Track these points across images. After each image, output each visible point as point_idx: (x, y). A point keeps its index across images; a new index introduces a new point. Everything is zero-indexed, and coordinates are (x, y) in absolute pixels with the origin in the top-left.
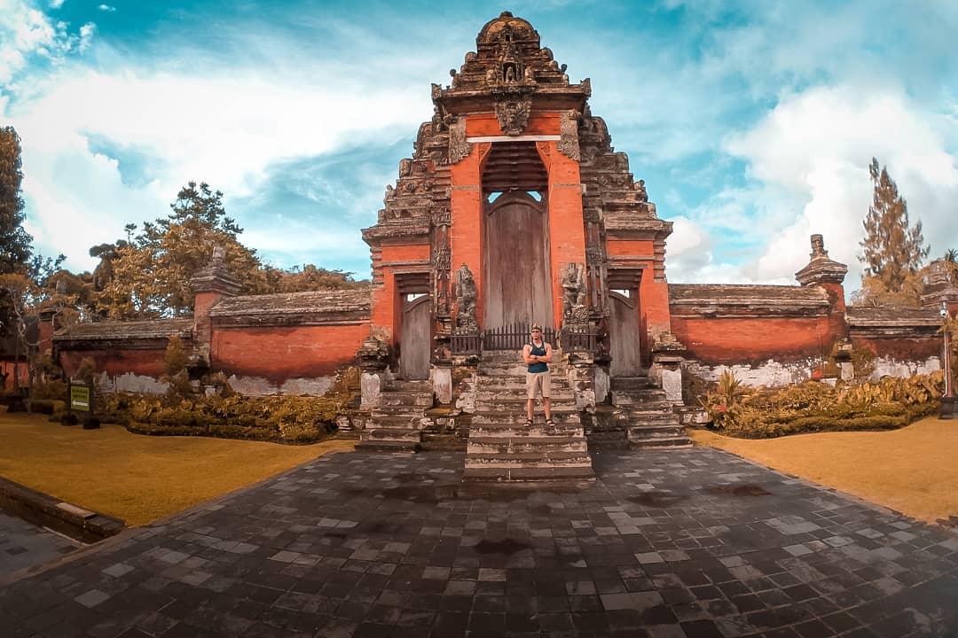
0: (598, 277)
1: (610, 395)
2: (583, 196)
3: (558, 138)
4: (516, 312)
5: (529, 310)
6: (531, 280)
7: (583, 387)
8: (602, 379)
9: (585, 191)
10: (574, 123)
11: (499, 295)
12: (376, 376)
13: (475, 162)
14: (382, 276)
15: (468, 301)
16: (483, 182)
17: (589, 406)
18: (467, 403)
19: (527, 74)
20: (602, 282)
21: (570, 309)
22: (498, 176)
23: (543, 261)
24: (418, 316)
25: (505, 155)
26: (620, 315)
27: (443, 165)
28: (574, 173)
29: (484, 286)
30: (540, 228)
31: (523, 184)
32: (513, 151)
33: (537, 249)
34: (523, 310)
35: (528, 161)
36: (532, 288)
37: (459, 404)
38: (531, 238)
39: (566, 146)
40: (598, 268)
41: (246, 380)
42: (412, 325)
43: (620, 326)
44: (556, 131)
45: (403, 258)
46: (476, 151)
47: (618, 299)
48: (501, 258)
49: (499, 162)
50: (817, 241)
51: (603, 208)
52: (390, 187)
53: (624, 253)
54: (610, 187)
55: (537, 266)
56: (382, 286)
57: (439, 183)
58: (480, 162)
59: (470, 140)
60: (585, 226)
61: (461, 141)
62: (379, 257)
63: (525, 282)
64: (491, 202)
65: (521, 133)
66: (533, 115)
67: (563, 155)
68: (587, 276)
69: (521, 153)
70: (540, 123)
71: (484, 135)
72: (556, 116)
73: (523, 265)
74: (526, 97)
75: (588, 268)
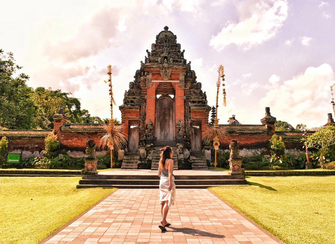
0: (188, 123)
1: (189, 156)
2: (184, 100)
3: (178, 81)
4: (164, 132)
5: (168, 132)
6: (169, 122)
7: (180, 153)
8: (187, 152)
9: (185, 98)
10: (184, 77)
11: (159, 127)
12: (123, 150)
13: (154, 86)
14: (125, 120)
15: (151, 130)
16: (156, 92)
17: (182, 158)
18: (150, 157)
19: (171, 60)
21: (178, 133)
22: (160, 91)
23: (173, 117)
24: (134, 132)
25: (162, 85)
26: (196, 134)
27: (144, 87)
28: (182, 93)
29: (155, 124)
30: (172, 106)
31: (168, 93)
32: (166, 84)
33: (171, 113)
34: (166, 132)
35: (169, 87)
36: (169, 125)
37: (148, 157)
38: (169, 110)
39: (180, 84)
40: (188, 120)
42: (132, 135)
43: (195, 137)
44: (178, 79)
45: (131, 115)
46: (154, 84)
47: (195, 129)
48: (160, 115)
49: (161, 87)
51: (191, 102)
52: (126, 91)
53: (196, 116)
54: (194, 95)
55: (171, 118)
56: (125, 124)
57: (143, 93)
58: (155, 88)
59: (153, 81)
60: (185, 108)
61: (150, 81)
62: (124, 115)
63: (167, 123)
64: (158, 98)
65: (168, 80)
66: (172, 74)
67: (179, 87)
68: (184, 123)
69: (168, 85)
70: (173, 77)
71: (157, 80)
72: (178, 74)
73: (167, 118)
74: (170, 69)
75: (185, 120)
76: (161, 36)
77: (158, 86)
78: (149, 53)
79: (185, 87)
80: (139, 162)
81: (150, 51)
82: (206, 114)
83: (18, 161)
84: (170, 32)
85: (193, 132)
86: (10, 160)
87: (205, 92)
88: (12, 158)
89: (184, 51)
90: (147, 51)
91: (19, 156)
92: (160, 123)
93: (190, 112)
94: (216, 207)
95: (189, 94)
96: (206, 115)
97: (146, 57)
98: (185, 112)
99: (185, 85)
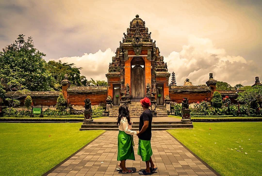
0: (154, 85)
1: (155, 108)
2: (151, 69)
3: (147, 56)
6: (141, 85)
10: (151, 52)
11: (134, 88)
12: (110, 105)
13: (130, 60)
14: (110, 84)
15: (128, 91)
16: (131, 64)
19: (141, 40)
22: (134, 63)
24: (117, 92)
25: (135, 59)
27: (123, 60)
28: (150, 64)
29: (131, 87)
30: (143, 74)
31: (139, 64)
33: (142, 78)
34: (139, 91)
35: (141, 60)
36: (141, 87)
38: (141, 76)
39: (148, 58)
41: (77, 106)
42: (116, 94)
44: (147, 54)
45: (114, 81)
47: (159, 89)
48: (134, 80)
50: (211, 75)
51: (156, 70)
52: (110, 63)
53: (160, 80)
55: (142, 82)
56: (110, 86)
57: (122, 64)
59: (128, 56)
60: (152, 74)
61: (127, 56)
62: (109, 80)
63: (140, 85)
64: (133, 68)
65: (139, 55)
66: (142, 50)
67: (148, 60)
68: (152, 85)
69: (139, 59)
70: (143, 52)
71: (132, 55)
72: (147, 51)
73: (139, 82)
74: (140, 47)
75: (152, 83)
76: (134, 22)
77: (133, 59)
78: (125, 35)
79: (152, 60)
82: (167, 79)
83: (40, 112)
84: (140, 19)
85: (158, 91)
86: (34, 112)
87: (166, 63)
88: (36, 110)
89: (151, 33)
90: (124, 34)
91: (40, 109)
92: (134, 86)
93: (155, 77)
94: (170, 143)
95: (155, 65)
97: (123, 38)
98: (152, 77)
99: (152, 58)
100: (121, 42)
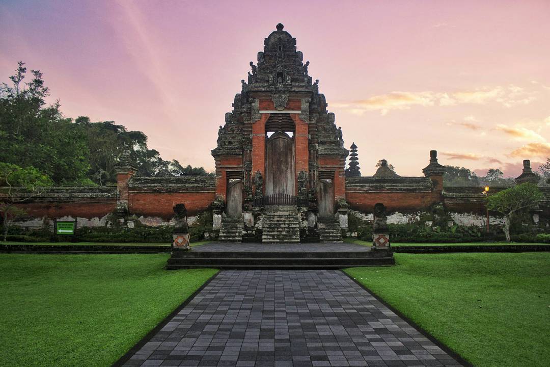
0: (314, 175)
1: (316, 224)
2: (309, 140)
3: (300, 112)
4: (279, 188)
5: (285, 187)
6: (286, 174)
7: (303, 220)
8: (313, 217)
9: (310, 138)
10: (308, 104)
11: (272, 181)
12: (220, 216)
13: (263, 121)
14: (221, 172)
15: (260, 185)
16: (265, 128)
17: (305, 227)
18: (259, 225)
19: (288, 79)
20: (316, 177)
21: (300, 189)
22: (272, 126)
23: (292, 165)
24: (235, 189)
25: (275, 118)
26: (326, 191)
27: (247, 121)
28: (305, 129)
29: (266, 177)
30: (291, 150)
31: (284, 129)
32: (280, 117)
33: (289, 160)
34: (282, 187)
35: (286, 120)
36: (286, 178)
37: (256, 226)
38: (286, 155)
39: (303, 116)
40: (314, 171)
41: (149, 218)
42: (232, 194)
43: (325, 195)
44: (299, 109)
45: (230, 164)
46: (263, 117)
47: (325, 184)
48: (273, 164)
49: (273, 121)
50: (433, 154)
51: (318, 143)
52: (221, 127)
53: (326, 164)
54: (323, 132)
55: (289, 167)
56: (221, 176)
57: (245, 129)
58: (265, 122)
59: (261, 112)
60: (310, 152)
61: (257, 112)
62: (219, 163)
63: (283, 175)
64: (269, 137)
65: (284, 110)
66: (289, 100)
67: (301, 120)
68: (309, 175)
69: (284, 118)
70: (292, 104)
71: (267, 110)
72: (300, 101)
73: (283, 167)
74: (286, 93)
75: (310, 171)
76: (272, 40)
77: (269, 119)
78: (253, 67)
79: (310, 120)
80: (244, 232)
81: (256, 63)
82: (340, 161)
83: (72, 231)
84: (286, 33)
85: (322, 188)
86: (60, 231)
88: (63, 227)
89: (308, 63)
90: (251, 63)
91: (72, 225)
92: (272, 175)
93: (317, 157)
95: (317, 132)
96: (341, 163)
97: (249, 73)
98: (310, 158)
99: (310, 118)
100: (244, 81)
